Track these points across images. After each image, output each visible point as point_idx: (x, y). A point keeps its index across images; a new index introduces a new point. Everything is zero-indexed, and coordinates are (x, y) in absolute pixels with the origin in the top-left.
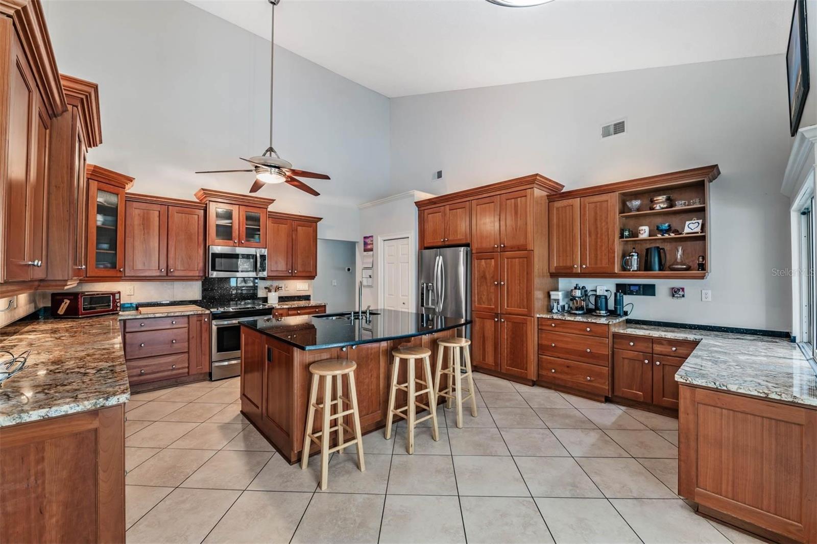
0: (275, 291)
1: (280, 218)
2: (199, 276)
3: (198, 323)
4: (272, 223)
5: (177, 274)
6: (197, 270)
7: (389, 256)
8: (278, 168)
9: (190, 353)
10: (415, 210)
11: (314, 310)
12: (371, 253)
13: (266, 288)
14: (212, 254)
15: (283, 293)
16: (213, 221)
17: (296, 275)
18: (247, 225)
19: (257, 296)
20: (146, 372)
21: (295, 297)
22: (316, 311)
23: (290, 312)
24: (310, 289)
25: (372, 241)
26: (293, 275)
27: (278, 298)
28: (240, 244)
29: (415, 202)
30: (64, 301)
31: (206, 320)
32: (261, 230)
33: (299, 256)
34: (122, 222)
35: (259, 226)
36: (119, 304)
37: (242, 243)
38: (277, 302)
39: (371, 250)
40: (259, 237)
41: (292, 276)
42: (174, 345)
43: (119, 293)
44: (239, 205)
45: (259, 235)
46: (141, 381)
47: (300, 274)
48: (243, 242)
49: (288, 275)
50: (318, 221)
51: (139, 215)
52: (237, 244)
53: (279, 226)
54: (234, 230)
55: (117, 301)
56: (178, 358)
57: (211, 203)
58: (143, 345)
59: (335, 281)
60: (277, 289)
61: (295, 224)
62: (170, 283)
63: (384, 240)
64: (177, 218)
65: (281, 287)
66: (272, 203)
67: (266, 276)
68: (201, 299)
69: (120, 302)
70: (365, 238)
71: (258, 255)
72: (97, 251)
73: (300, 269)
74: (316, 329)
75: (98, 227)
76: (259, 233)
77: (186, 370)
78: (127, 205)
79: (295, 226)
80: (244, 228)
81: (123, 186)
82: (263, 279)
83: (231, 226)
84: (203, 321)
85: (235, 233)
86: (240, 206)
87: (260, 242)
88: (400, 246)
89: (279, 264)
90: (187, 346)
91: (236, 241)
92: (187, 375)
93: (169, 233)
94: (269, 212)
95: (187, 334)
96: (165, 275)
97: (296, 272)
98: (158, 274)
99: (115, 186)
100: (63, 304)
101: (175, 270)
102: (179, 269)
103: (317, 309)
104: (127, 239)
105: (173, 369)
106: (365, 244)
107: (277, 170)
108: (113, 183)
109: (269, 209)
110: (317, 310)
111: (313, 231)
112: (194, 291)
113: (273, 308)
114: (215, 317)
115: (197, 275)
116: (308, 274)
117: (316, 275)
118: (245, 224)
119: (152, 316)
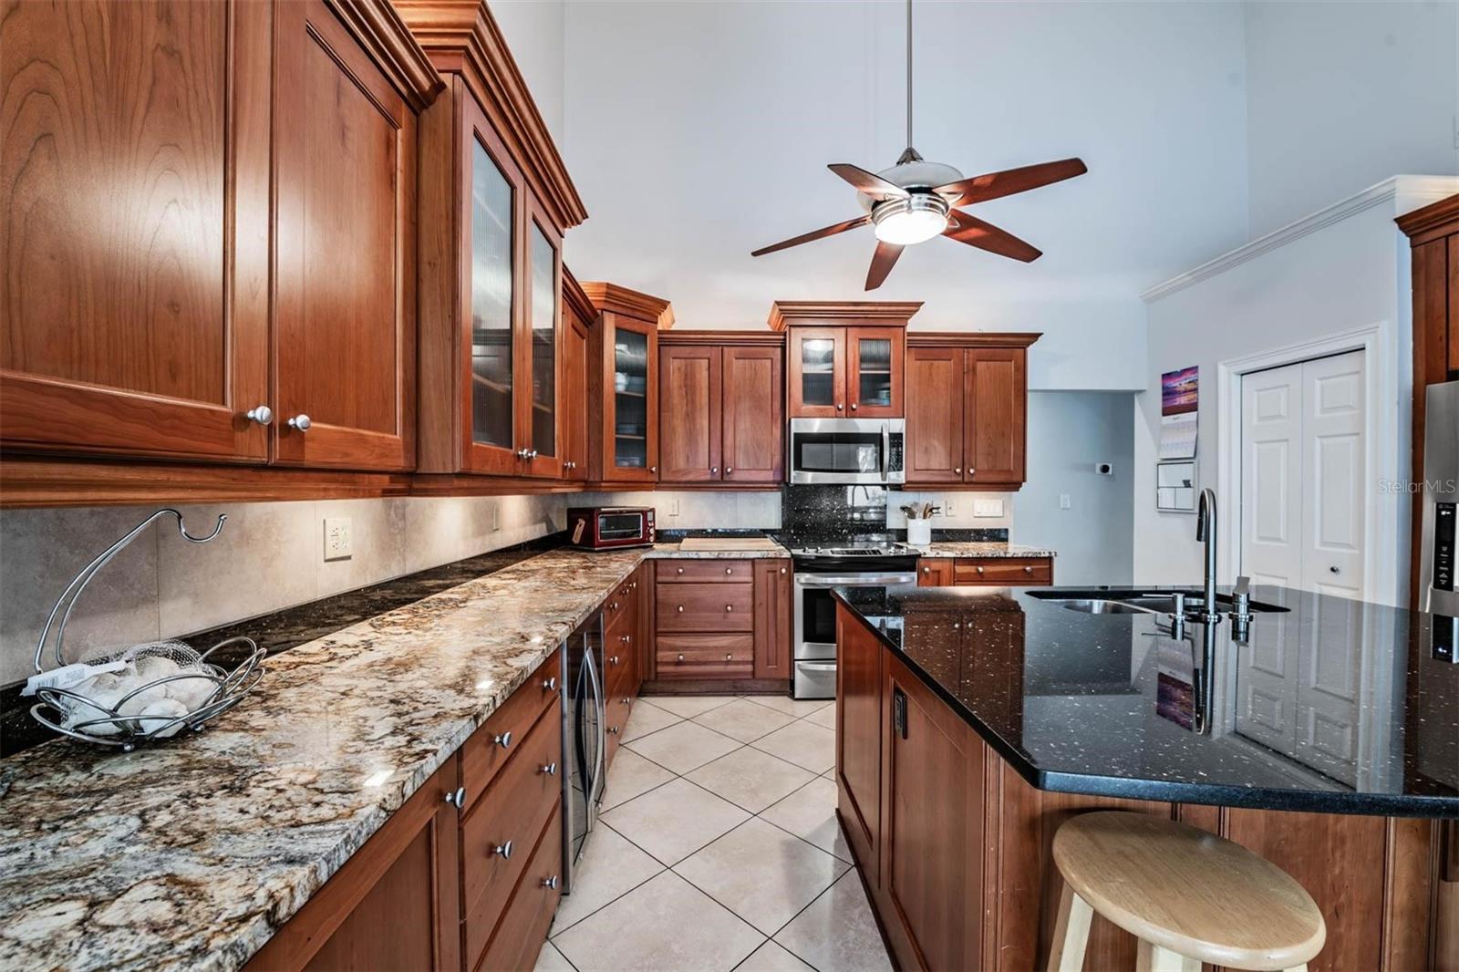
0: (925, 517)
1: (934, 347)
2: (774, 482)
3: (771, 575)
4: (916, 360)
5: (738, 476)
6: (772, 469)
7: (1261, 419)
8: (928, 190)
9: (757, 636)
10: (1401, 247)
11: (1020, 567)
12: (1191, 416)
13: (903, 509)
14: (795, 434)
15: (942, 522)
16: (797, 369)
17: (974, 479)
18: (862, 369)
19: (884, 525)
20: (687, 660)
21: (970, 531)
22: (1025, 570)
23: (959, 569)
24: (1007, 513)
25: (1195, 382)
26: (966, 479)
27: (929, 532)
28: (851, 413)
29: (1396, 220)
30: (578, 523)
31: (784, 571)
32: (892, 377)
33: (981, 435)
34: (654, 383)
35: (889, 369)
36: (652, 531)
37: (854, 410)
38: (929, 542)
39: (1193, 407)
40: (889, 396)
41: (963, 482)
42: (731, 614)
43: (653, 510)
44: (846, 326)
45: (889, 389)
46: (680, 674)
47: (982, 478)
48: (854, 406)
49: (954, 478)
50: (1029, 344)
51: (679, 369)
52: (844, 412)
53: (932, 364)
54: (836, 384)
55: (650, 524)
56: (738, 642)
57: (793, 329)
58: (681, 609)
59: (1067, 496)
60: (929, 511)
61: (971, 355)
62: (730, 495)
63: (1242, 375)
64: (737, 368)
65: (938, 508)
66: (917, 311)
67: (904, 482)
68: (780, 527)
69: (654, 526)
70: (1166, 376)
71: (886, 435)
72: (618, 436)
73: (982, 463)
74: (1023, 615)
75: (619, 397)
76: (886, 385)
77: (749, 668)
78: (662, 354)
79: (971, 362)
80: (857, 376)
81: (654, 320)
82: (897, 488)
83: (832, 375)
84: (778, 573)
85: (840, 389)
86: (849, 329)
87: (889, 406)
88: (1318, 383)
89: (932, 456)
90: (750, 620)
91: (840, 407)
92: (750, 677)
93: (725, 397)
94: (909, 334)
95: (750, 595)
96: (719, 478)
97: (972, 471)
98: (708, 477)
99: (643, 320)
100: (578, 526)
101: (735, 469)
102: (741, 467)
103: (1030, 565)
104: (663, 414)
105: (728, 663)
106: (1168, 393)
107: (925, 197)
108: (638, 314)
109: (909, 329)
110: (1028, 568)
111: (1017, 369)
112: (769, 511)
113: (919, 556)
114: (800, 565)
115: (771, 478)
116: (1001, 478)
117: (1024, 480)
118: (857, 368)
119: (693, 555)
